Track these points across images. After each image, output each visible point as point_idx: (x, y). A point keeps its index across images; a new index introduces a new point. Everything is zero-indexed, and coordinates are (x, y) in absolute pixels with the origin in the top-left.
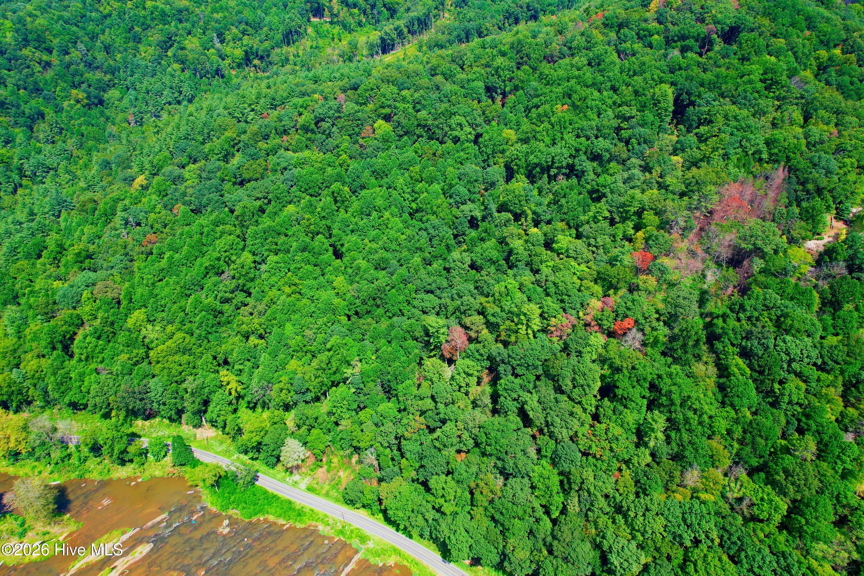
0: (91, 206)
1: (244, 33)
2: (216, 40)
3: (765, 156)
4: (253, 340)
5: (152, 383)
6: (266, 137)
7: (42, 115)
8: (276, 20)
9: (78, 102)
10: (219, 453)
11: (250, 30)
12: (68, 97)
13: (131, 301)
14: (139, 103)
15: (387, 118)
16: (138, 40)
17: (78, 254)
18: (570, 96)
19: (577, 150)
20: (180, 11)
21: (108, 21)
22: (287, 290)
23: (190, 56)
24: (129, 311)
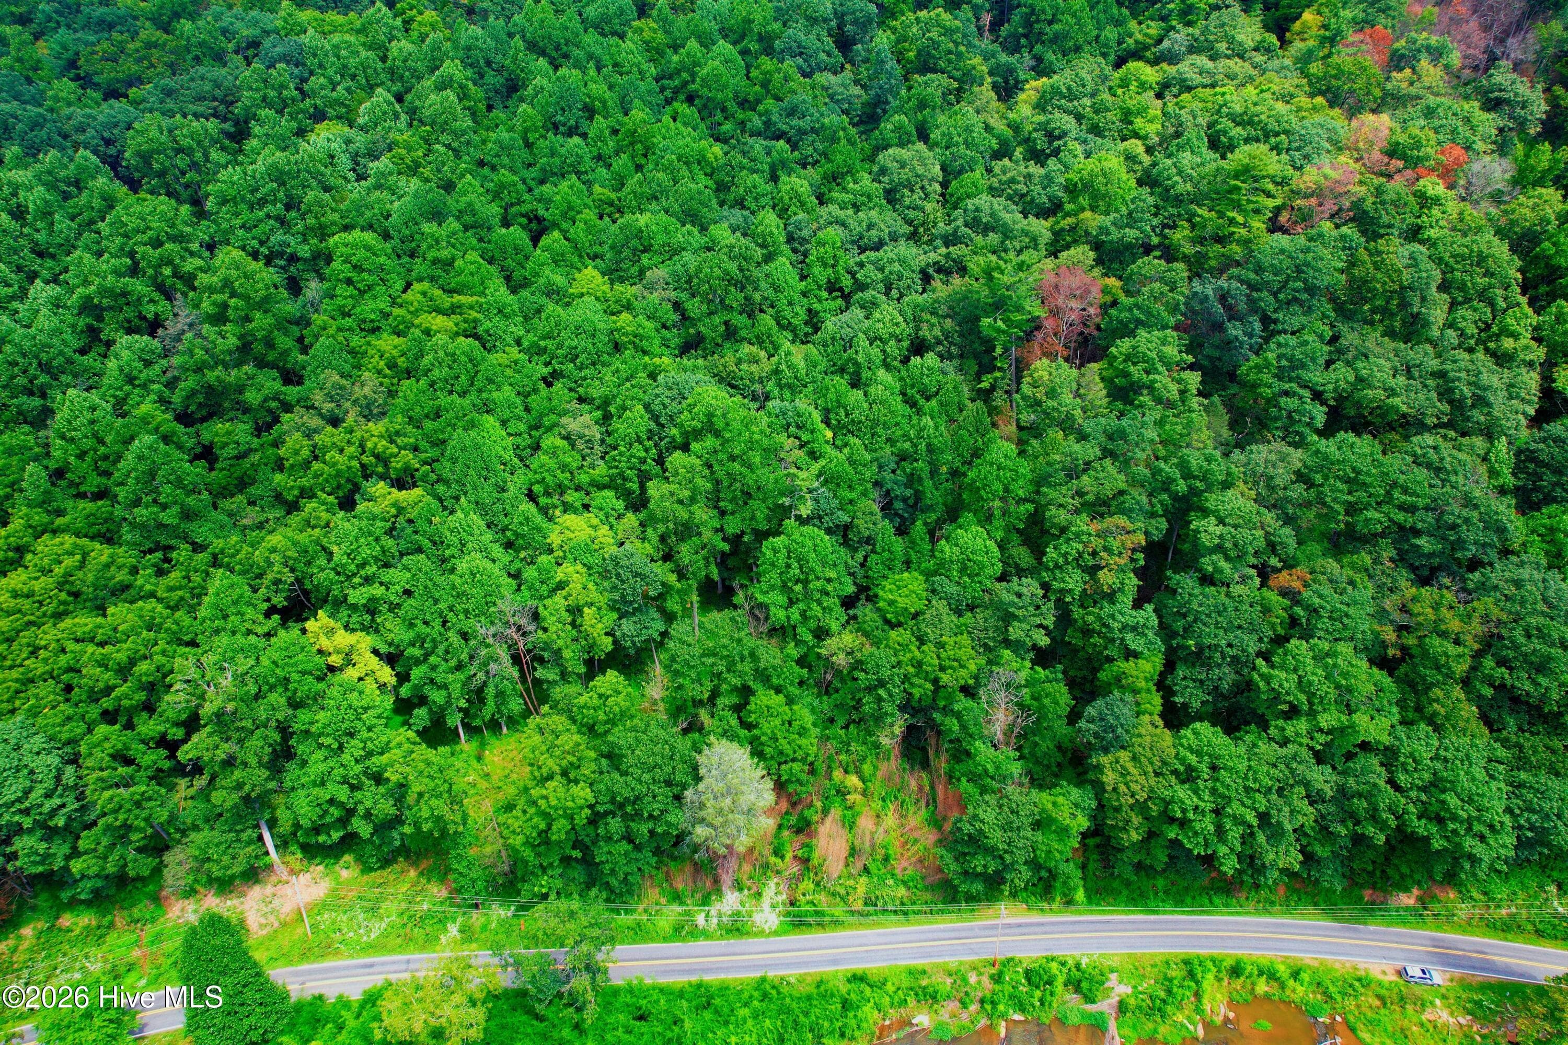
4: (385, 491)
10: (372, 947)
22: (440, 322)
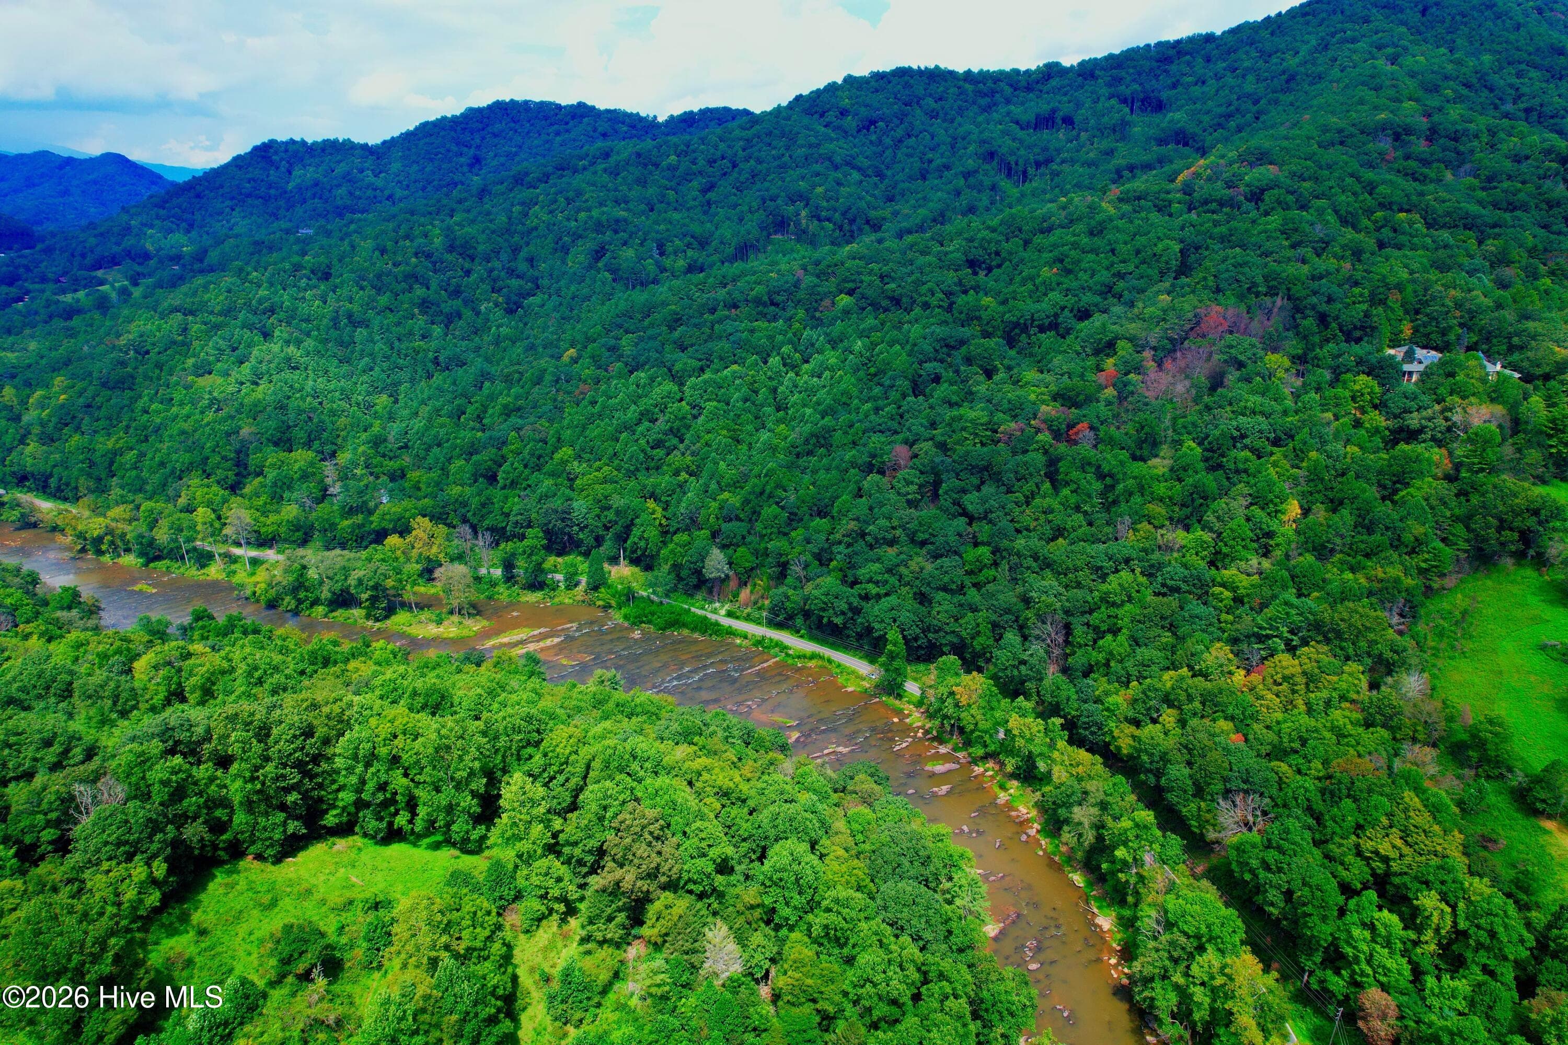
0: (516, 376)
1: (688, 245)
2: (655, 253)
3: (1263, 289)
4: (684, 476)
5: (575, 505)
6: (713, 311)
7: (459, 316)
8: (728, 234)
9: (496, 305)
11: (695, 245)
12: (488, 300)
13: (559, 439)
14: (563, 309)
15: (850, 293)
16: (566, 250)
17: (505, 406)
18: (1061, 261)
19: (1063, 308)
20: (617, 221)
21: (535, 234)
22: (724, 432)
23: (624, 265)
24: (556, 449)
